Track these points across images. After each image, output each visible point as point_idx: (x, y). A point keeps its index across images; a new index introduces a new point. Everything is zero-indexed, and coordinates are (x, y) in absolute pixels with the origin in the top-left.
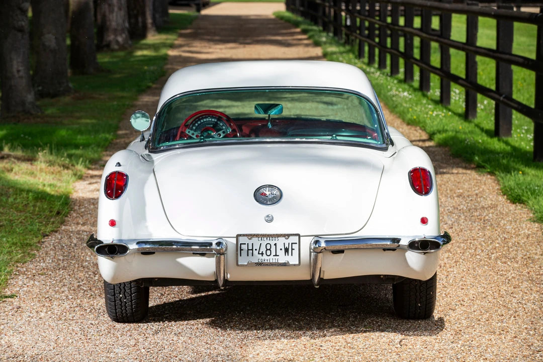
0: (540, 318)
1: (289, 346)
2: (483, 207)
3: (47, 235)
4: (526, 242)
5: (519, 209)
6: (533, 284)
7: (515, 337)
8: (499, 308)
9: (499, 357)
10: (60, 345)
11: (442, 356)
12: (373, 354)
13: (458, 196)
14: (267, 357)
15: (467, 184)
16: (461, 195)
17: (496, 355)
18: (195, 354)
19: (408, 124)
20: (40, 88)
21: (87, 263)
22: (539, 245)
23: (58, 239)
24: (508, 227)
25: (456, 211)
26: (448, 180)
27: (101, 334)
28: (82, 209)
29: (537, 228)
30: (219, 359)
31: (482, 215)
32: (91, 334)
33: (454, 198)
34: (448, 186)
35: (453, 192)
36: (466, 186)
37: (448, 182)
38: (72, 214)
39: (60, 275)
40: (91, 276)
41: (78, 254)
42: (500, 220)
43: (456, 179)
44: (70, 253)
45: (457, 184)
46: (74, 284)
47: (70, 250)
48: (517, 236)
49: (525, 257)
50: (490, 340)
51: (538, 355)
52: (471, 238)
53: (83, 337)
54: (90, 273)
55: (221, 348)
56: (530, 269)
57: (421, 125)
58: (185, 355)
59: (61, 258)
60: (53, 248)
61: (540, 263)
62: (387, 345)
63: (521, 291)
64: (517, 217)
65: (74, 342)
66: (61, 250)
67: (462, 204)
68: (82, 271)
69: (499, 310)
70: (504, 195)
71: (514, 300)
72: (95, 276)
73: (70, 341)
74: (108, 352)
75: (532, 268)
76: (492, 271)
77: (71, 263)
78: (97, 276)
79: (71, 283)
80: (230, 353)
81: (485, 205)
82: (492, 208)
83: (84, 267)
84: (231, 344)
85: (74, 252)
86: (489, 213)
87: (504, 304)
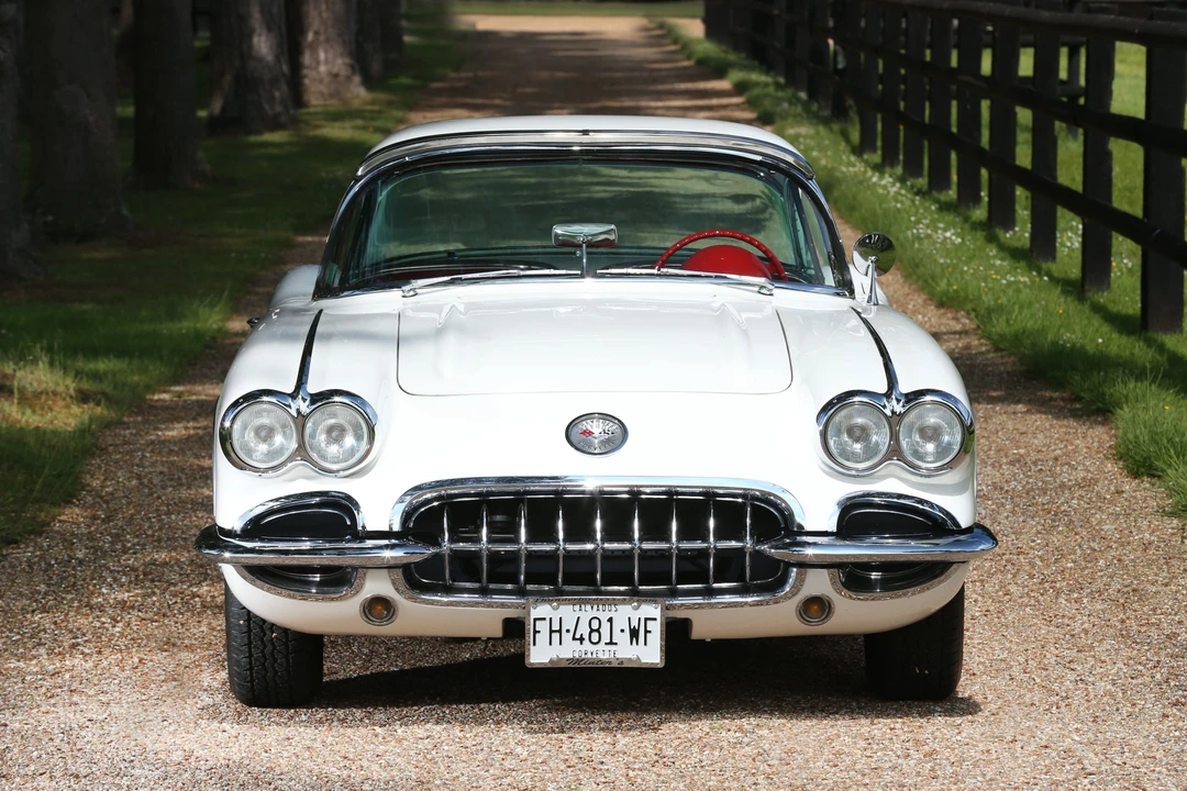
0: (1118, 710)
1: (529, 762)
2: (1062, 486)
3: (16, 542)
4: (1139, 558)
5: (1145, 489)
6: (1126, 643)
7: (1046, 747)
8: (1031, 691)
9: (997, 784)
10: (10, 763)
11: (867, 781)
12: (713, 777)
13: (1012, 463)
14: (474, 784)
15: (1041, 436)
16: (1019, 461)
17: (991, 780)
18: (315, 778)
19: (941, 305)
20: (50, 218)
21: (100, 600)
22: (1167, 563)
23: (41, 548)
24: (1106, 527)
25: (996, 494)
26: (999, 428)
27: (108, 740)
28: (108, 487)
29: (1173, 528)
30: (366, 787)
31: (1053, 503)
32: (86, 740)
33: (1000, 466)
34: (994, 442)
35: (1002, 453)
36: (1039, 440)
37: (997, 432)
38: (85, 496)
39: (31, 623)
40: (106, 625)
41: (84, 580)
42: (1093, 511)
43: (1019, 426)
44: (66, 578)
45: (1017, 437)
46: (62, 641)
47: (64, 572)
48: (1122, 545)
49: (1125, 590)
50: (988, 751)
51: (1086, 781)
52: (1014, 551)
53: (65, 747)
54: (103, 619)
55: (375, 767)
56: (1129, 613)
57: (969, 306)
58: (291, 780)
59: (42, 588)
60: (27, 569)
61: (1157, 601)
62: (750, 760)
63: (1094, 657)
64: (1135, 507)
65: (44, 756)
66: (46, 570)
67: (1015, 480)
68: (88, 615)
69: (1029, 695)
70: (1120, 459)
71: (1071, 676)
72: (114, 626)
73: (35, 753)
74: (118, 775)
75: (1135, 611)
76: (1041, 617)
77: (63, 598)
78: (120, 624)
79: (55, 640)
80: (392, 777)
81: (1070, 480)
82: (1084, 487)
83: (91, 608)
84: (398, 760)
85: (74, 576)
86: (1073, 498)
87: (1044, 684)
